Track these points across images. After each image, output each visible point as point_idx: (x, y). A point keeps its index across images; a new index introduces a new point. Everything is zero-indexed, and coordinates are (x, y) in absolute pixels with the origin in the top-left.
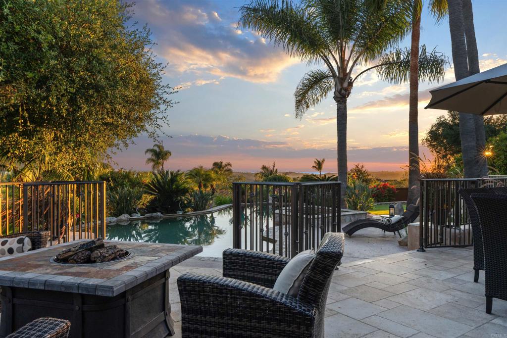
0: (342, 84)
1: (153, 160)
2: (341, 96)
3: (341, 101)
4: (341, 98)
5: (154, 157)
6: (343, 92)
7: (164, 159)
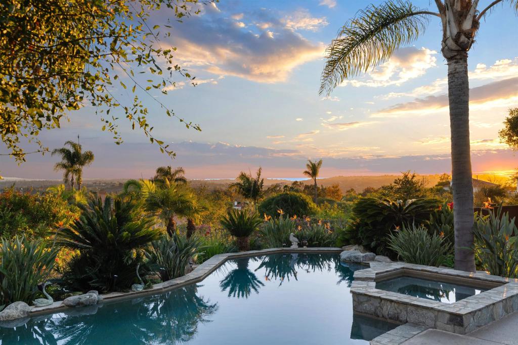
0: (459, 23)
1: (64, 166)
2: (458, 48)
3: (458, 57)
4: (458, 51)
5: (65, 161)
6: (463, 38)
7: (82, 164)
